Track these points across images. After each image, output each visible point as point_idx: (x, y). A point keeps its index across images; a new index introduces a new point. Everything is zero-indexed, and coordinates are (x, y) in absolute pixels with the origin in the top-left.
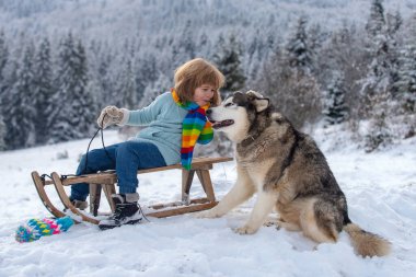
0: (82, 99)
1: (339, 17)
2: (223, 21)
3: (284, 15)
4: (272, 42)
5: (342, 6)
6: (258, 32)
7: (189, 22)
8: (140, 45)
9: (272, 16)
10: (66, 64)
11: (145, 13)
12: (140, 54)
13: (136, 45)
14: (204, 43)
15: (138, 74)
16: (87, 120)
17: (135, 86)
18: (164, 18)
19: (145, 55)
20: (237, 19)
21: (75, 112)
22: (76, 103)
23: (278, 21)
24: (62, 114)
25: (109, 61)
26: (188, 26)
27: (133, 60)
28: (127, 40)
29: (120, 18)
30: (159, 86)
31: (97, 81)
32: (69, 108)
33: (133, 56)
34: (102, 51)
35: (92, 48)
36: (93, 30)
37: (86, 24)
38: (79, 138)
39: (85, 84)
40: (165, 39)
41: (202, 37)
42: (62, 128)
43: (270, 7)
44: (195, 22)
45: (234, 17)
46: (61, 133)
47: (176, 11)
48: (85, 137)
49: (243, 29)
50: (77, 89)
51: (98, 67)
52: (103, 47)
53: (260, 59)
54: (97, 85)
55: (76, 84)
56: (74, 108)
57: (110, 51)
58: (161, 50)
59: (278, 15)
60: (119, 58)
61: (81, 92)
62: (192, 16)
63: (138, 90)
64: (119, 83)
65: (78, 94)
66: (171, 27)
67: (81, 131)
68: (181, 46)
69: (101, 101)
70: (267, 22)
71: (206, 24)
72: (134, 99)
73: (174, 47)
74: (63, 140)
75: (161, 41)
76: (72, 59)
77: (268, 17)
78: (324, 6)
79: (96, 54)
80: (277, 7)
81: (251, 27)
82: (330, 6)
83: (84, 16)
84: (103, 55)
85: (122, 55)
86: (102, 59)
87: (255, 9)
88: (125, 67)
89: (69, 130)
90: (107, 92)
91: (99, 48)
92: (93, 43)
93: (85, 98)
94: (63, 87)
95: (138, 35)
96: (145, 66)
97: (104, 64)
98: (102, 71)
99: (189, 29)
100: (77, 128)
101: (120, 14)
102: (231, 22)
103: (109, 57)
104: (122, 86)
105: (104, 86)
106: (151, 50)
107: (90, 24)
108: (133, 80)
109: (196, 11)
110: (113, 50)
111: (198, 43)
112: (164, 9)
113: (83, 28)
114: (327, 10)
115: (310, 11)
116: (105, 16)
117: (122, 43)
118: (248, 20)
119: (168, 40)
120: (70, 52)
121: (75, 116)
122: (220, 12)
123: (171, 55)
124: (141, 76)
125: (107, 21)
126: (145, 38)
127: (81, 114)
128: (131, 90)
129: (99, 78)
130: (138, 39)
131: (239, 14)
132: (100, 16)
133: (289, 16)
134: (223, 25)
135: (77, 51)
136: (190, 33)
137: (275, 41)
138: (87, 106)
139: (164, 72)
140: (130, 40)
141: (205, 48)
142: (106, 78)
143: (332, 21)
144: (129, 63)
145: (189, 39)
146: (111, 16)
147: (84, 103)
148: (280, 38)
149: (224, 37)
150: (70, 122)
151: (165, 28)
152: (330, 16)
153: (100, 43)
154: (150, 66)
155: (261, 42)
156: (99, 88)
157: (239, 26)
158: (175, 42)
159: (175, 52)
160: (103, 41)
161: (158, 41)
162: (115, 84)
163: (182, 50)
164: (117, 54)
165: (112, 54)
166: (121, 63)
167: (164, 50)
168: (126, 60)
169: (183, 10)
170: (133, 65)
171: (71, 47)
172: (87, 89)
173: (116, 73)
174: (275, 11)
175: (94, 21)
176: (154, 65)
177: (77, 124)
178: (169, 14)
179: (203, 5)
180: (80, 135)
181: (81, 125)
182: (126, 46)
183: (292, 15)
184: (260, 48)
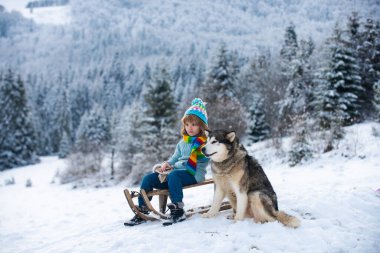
0: (23, 129)
1: (255, 43)
2: (148, 51)
3: (203, 44)
4: (194, 69)
5: (257, 33)
6: (181, 60)
7: (117, 54)
8: (73, 77)
9: (193, 46)
10: (7, 98)
11: (76, 47)
12: (74, 85)
13: (69, 77)
14: (132, 72)
15: (73, 103)
16: (29, 148)
17: (71, 115)
18: (93, 50)
19: (79, 85)
20: (161, 49)
21: (18, 141)
22: (18, 133)
23: (198, 49)
24: (6, 144)
25: (45, 93)
26: (116, 57)
27: (68, 91)
28: (60, 74)
29: (52, 53)
30: (94, 114)
31: (35, 112)
32: (12, 138)
33: (67, 87)
34: (37, 84)
35: (28, 82)
36: (27, 64)
37: (21, 59)
38: (22, 165)
39: (26, 115)
40: (95, 71)
41: (130, 67)
42: (6, 156)
43: (190, 36)
44: (122, 53)
45: (157, 47)
46: (6, 161)
47: (104, 43)
48: (28, 164)
49: (167, 58)
50: (19, 120)
51: (35, 99)
52: (39, 80)
53: (184, 85)
54: (36, 115)
55: (18, 115)
56: (17, 137)
57: (46, 83)
58: (93, 81)
59: (198, 44)
60: (54, 89)
61: (23, 122)
62: (118, 48)
63: (73, 119)
64: (56, 113)
65: (20, 125)
66: (100, 59)
67: (24, 158)
68: (111, 76)
69: (40, 130)
70: (188, 51)
71: (132, 55)
72: (71, 127)
73: (105, 78)
74: (8, 167)
75: (92, 73)
76: (13, 92)
77: (189, 46)
78: (240, 34)
79: (33, 86)
80: (196, 37)
81: (174, 56)
82: (245, 33)
83: (18, 51)
84: (39, 87)
85: (56, 86)
86: (39, 91)
87: (177, 39)
88: (60, 97)
89: (13, 158)
90: (45, 121)
91: (35, 82)
92: (29, 76)
93: (27, 128)
94: (5, 118)
95: (70, 67)
96: (79, 96)
97: (40, 96)
98: (39, 103)
99: (118, 61)
100: (21, 156)
101: (52, 49)
102: (156, 52)
103: (45, 89)
104: (59, 116)
105: (42, 115)
106: (83, 81)
107: (25, 59)
108: (69, 109)
109: (123, 43)
110: (49, 82)
111: (126, 72)
112: (92, 42)
113: (19, 62)
114: (243, 37)
115: (228, 38)
116: (38, 51)
117: (56, 75)
118: (171, 49)
119: (99, 70)
120: (10, 86)
121: (18, 145)
122: (145, 43)
123: (102, 85)
124: (75, 105)
125: (41, 55)
126: (77, 70)
127: (24, 143)
128: (67, 118)
129: (36, 109)
130: (70, 72)
131: (162, 44)
132: (34, 51)
133: (207, 45)
134: (148, 55)
135: (17, 85)
136: (119, 64)
137: (198, 68)
138: (29, 135)
139: (96, 101)
140: (63, 72)
141: (133, 77)
142: (43, 108)
143: (247, 47)
144: (64, 94)
145: (118, 69)
146: (43, 51)
147: (26, 132)
148: (201, 65)
149: (150, 66)
150: (13, 151)
151: (95, 59)
152: (245, 42)
153: (36, 77)
154: (83, 96)
155: (185, 70)
156: (38, 118)
157: (163, 56)
158: (105, 73)
159: (106, 82)
160: (38, 74)
161: (89, 73)
162: (52, 113)
163: (112, 80)
164: (52, 86)
165: (48, 86)
166: (57, 94)
167: (96, 80)
168: (61, 91)
169: (110, 42)
170: (68, 95)
171: (11, 81)
172: (28, 120)
173: (52, 104)
174: (195, 41)
175: (28, 55)
176: (87, 95)
177: (20, 152)
178: (97, 47)
179: (128, 38)
180: (23, 162)
181: (24, 153)
182: (60, 78)
183: (211, 44)
184: (183, 75)
